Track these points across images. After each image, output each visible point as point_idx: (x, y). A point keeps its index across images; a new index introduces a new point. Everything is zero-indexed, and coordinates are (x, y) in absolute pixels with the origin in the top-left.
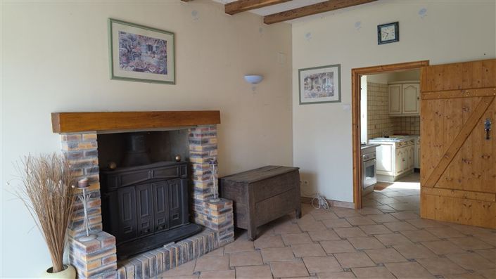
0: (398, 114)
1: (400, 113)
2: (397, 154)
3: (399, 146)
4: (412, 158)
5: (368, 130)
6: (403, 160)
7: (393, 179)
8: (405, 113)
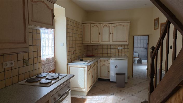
0: (88, 43)
1: (90, 42)
2: (88, 74)
3: (90, 67)
4: (97, 73)
5: (67, 56)
6: (93, 77)
7: (86, 94)
8: (93, 43)
